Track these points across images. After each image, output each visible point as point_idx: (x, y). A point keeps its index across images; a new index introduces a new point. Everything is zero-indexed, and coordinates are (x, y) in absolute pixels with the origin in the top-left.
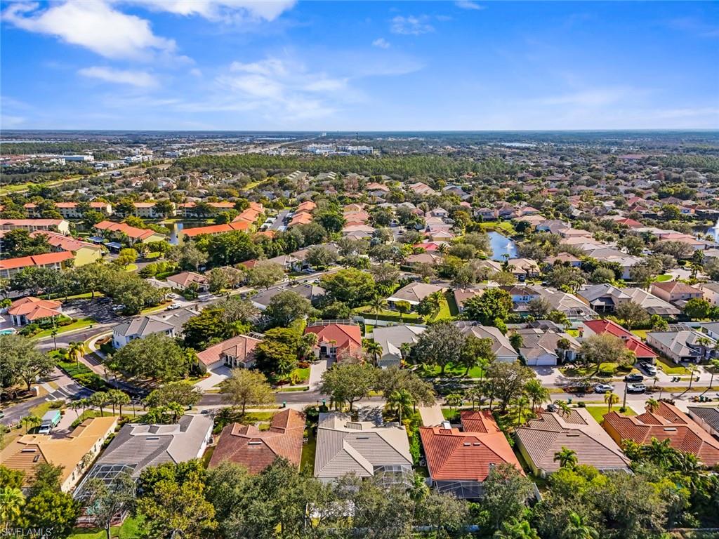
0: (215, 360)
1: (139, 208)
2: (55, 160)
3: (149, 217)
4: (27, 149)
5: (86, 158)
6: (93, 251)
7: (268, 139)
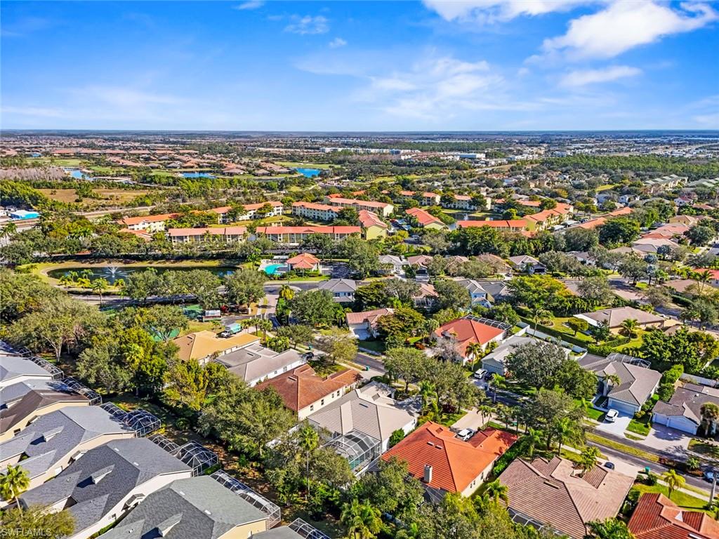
0: (357, 322)
1: (459, 200)
2: (451, 157)
3: (466, 209)
4: (444, 148)
5: (478, 156)
6: (381, 229)
7: (700, 138)
